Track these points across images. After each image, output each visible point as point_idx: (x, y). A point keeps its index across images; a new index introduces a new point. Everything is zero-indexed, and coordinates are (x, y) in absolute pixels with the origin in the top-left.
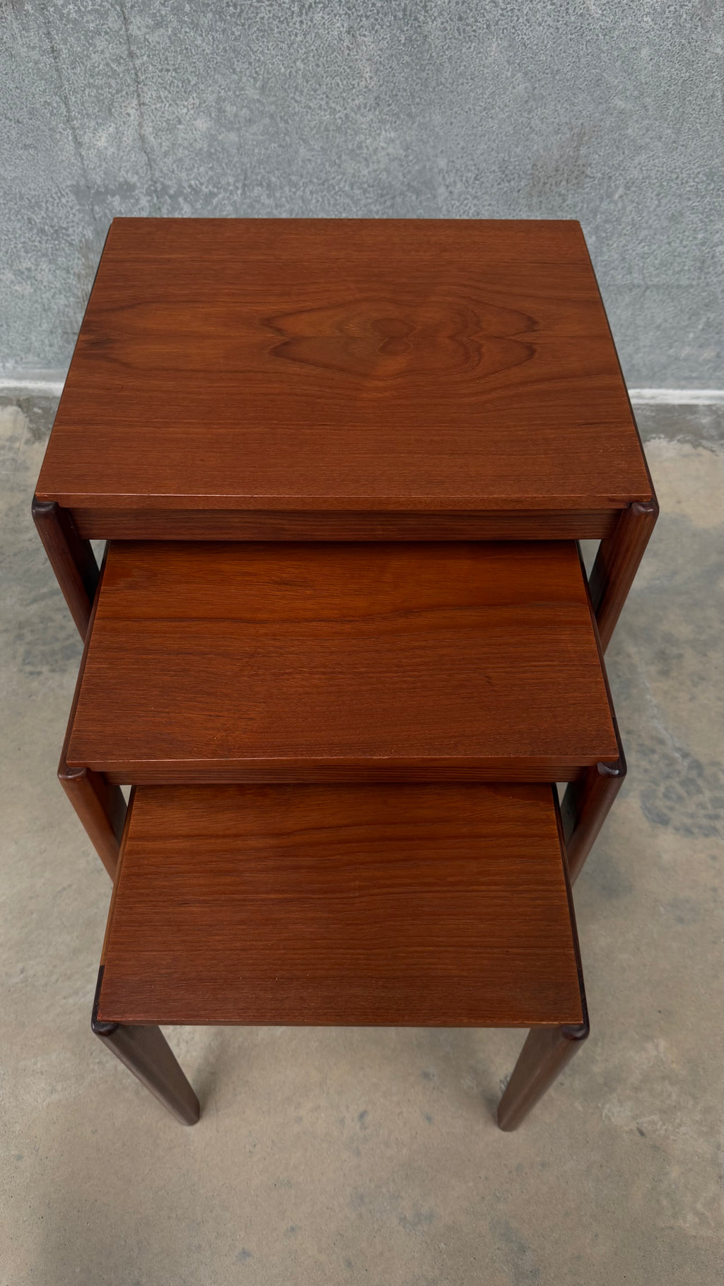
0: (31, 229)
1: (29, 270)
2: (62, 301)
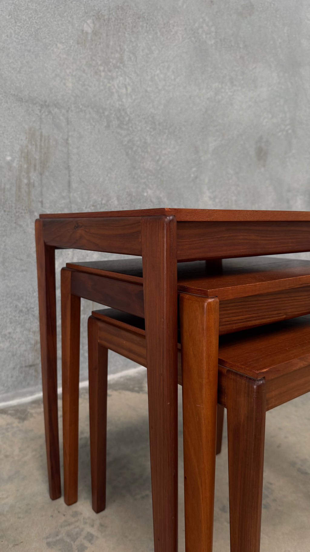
0: (16, 311)
1: (10, 333)
2: (23, 348)
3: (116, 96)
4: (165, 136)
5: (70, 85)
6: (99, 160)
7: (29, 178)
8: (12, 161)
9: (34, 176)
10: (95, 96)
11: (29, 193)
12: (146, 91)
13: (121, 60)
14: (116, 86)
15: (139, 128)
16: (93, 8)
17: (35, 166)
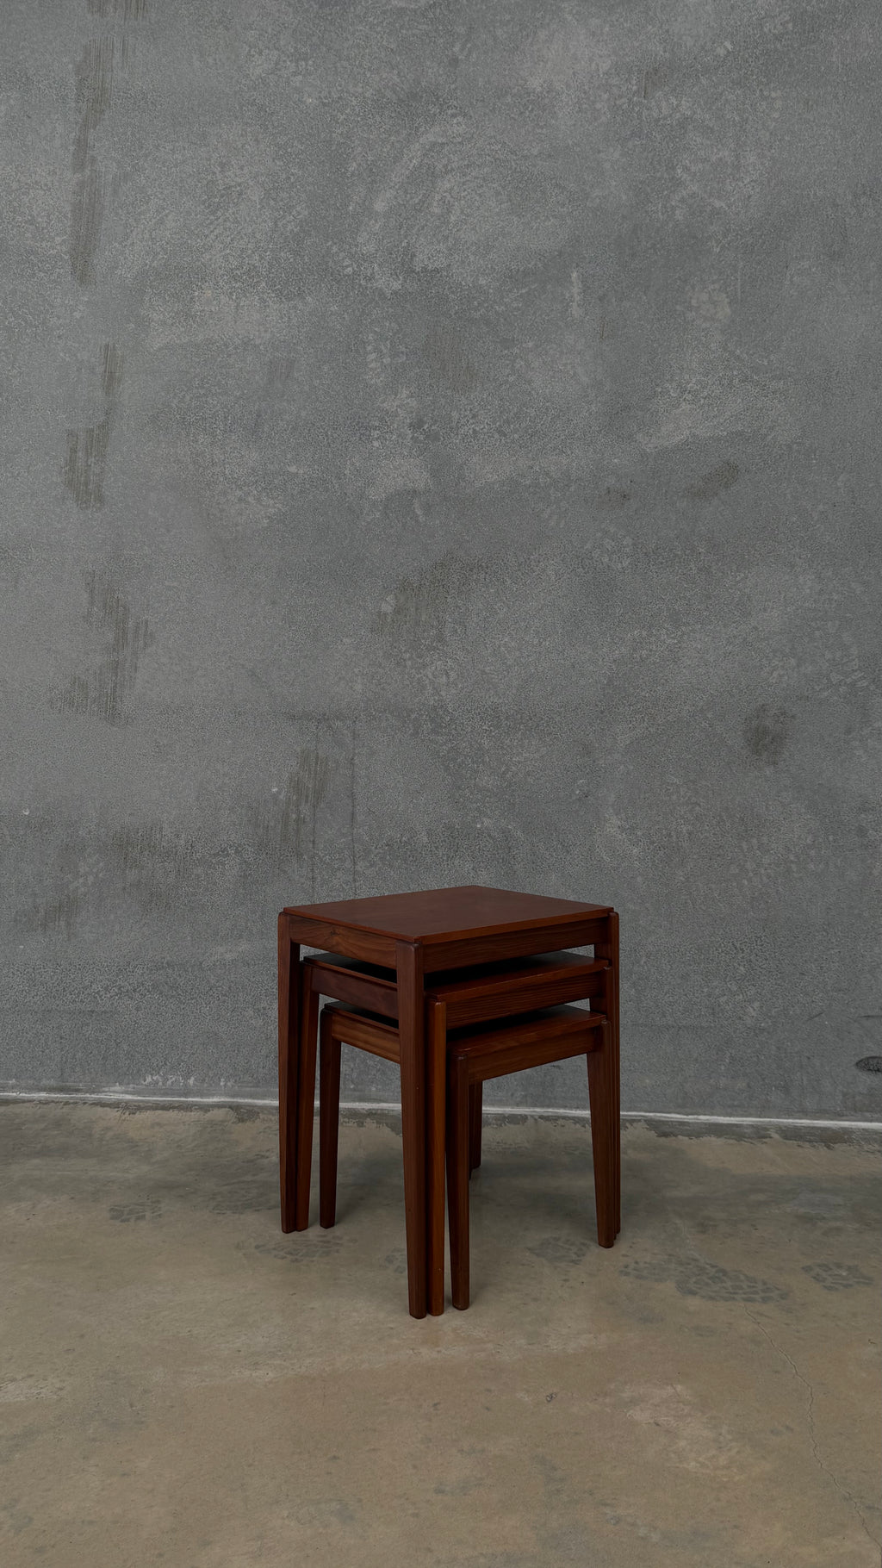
1: (264, 1008)
3: (430, 688)
4: (519, 735)
5: (358, 687)
6: (399, 782)
7: (299, 812)
8: (279, 793)
9: (305, 810)
10: (395, 695)
11: (298, 831)
12: (483, 672)
13: (440, 638)
14: (430, 676)
15: (469, 729)
16: (396, 578)
17: (307, 797)
